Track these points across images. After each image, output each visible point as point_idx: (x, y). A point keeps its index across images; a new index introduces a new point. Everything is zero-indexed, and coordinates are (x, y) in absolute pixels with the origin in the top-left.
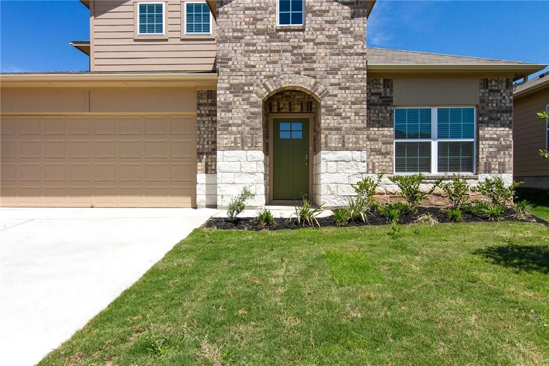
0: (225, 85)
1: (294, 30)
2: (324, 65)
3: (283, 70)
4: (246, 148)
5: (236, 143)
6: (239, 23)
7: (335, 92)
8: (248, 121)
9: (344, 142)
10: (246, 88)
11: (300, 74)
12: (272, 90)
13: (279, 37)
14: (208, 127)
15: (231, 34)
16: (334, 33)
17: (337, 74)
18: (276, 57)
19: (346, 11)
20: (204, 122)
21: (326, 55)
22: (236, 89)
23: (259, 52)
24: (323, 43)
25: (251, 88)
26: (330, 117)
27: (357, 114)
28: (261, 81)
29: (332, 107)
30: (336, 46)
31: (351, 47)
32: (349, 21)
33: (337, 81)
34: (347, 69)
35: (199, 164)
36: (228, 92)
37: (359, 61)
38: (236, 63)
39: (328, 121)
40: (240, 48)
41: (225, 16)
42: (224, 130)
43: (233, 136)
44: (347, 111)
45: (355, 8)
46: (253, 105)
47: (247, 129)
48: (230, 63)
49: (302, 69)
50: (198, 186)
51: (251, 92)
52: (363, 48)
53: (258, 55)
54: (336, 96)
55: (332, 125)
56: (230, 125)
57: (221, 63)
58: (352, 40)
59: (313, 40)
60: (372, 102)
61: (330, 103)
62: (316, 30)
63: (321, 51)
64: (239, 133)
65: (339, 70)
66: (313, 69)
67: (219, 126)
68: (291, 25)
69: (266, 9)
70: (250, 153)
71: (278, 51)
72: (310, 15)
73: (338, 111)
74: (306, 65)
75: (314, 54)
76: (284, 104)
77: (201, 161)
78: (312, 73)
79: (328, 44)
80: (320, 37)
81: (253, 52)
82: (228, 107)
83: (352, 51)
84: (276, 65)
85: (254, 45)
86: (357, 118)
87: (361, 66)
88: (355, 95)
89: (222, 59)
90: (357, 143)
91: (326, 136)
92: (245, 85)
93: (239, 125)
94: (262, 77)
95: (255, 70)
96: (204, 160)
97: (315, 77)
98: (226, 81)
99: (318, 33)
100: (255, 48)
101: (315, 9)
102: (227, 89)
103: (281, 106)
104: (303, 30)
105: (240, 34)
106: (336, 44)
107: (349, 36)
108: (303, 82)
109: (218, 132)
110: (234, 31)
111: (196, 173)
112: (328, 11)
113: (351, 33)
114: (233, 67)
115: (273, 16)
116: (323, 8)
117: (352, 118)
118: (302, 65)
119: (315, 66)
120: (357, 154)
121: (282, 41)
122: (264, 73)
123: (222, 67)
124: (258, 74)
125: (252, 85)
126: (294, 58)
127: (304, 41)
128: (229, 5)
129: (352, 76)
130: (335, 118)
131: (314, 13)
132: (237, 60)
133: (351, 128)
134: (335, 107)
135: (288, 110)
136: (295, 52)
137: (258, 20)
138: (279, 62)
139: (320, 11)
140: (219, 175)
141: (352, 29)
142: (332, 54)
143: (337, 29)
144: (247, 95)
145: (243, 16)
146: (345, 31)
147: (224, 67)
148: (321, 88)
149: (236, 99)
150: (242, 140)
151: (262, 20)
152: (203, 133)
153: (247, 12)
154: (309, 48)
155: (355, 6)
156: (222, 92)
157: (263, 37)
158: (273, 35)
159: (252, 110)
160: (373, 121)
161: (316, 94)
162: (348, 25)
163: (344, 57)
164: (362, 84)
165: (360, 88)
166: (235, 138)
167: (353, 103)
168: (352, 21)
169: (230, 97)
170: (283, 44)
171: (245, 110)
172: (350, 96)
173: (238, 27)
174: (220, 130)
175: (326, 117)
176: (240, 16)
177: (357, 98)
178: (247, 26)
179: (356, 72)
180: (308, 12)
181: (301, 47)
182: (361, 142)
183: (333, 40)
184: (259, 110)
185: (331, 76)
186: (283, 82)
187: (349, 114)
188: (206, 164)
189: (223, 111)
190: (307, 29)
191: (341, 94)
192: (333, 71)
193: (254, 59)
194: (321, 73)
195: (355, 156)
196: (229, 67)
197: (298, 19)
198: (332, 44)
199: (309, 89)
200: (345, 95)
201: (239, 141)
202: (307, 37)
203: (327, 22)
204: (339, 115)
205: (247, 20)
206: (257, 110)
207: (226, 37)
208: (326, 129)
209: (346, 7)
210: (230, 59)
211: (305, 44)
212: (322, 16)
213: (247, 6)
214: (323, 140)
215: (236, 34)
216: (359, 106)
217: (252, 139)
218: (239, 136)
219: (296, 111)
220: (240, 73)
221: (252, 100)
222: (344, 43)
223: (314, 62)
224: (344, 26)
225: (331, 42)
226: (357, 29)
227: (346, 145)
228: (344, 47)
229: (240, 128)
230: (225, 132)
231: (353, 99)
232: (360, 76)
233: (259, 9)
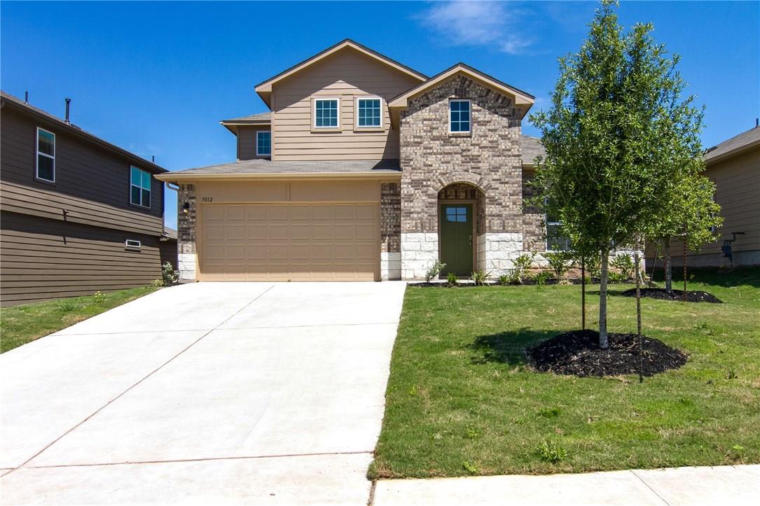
0: (407, 181)
1: (463, 137)
2: (487, 165)
3: (454, 168)
4: (425, 231)
5: (416, 227)
6: (418, 131)
7: (497, 186)
8: (426, 209)
9: (504, 226)
10: (425, 183)
11: (468, 171)
12: (446, 185)
13: (451, 142)
14: (390, 214)
15: (412, 140)
16: (495, 139)
17: (498, 171)
18: (448, 158)
19: (505, 121)
20: (387, 209)
21: (489, 156)
22: (416, 184)
23: (435, 154)
24: (487, 147)
25: (429, 183)
26: (493, 206)
27: (514, 203)
28: (437, 177)
29: (494, 198)
30: (497, 150)
31: (509, 150)
32: (507, 130)
33: (498, 177)
34: (506, 167)
35: (383, 244)
36: (410, 186)
37: (516, 161)
38: (416, 163)
39: (491, 209)
40: (419, 150)
41: (408, 125)
42: (407, 216)
43: (414, 222)
44: (507, 201)
45: (512, 119)
46: (430, 196)
47: (426, 215)
48: (412, 163)
49: (470, 168)
50: (382, 263)
51: (429, 186)
52: (518, 150)
53: (434, 156)
54: (497, 189)
55: (494, 213)
56: (412, 213)
57: (404, 163)
58: (510, 144)
59: (478, 145)
60: (527, 193)
61: (493, 194)
62: (481, 136)
63: (485, 153)
64: (419, 219)
65: (500, 168)
66: (479, 168)
67: (403, 214)
68: (460, 132)
69: (440, 120)
70: (428, 235)
71: (450, 154)
72: (476, 125)
73: (499, 201)
74: (473, 164)
75: (479, 156)
76: (451, 192)
77: (384, 242)
78: (478, 171)
79: (490, 147)
80: (484, 142)
81: (430, 154)
82: (410, 198)
83: (510, 153)
84: (449, 165)
85: (431, 148)
86: (514, 206)
87: (518, 165)
88: (513, 188)
89: (405, 160)
90: (515, 226)
91: (490, 221)
92: (424, 180)
93: (419, 213)
94: (438, 174)
95: (432, 168)
96: (386, 241)
97: (480, 174)
98: (408, 177)
99: (482, 139)
100: (431, 151)
101: (479, 120)
102: (409, 183)
103: (448, 193)
104: (470, 137)
105: (419, 140)
106: (497, 147)
107: (507, 141)
108: (471, 178)
109: (402, 219)
110: (415, 137)
111: (381, 252)
112: (490, 122)
113: (509, 139)
114: (414, 166)
115: (446, 125)
116: (486, 119)
117: (511, 206)
118: (469, 164)
119: (480, 165)
120: (515, 236)
121: (453, 145)
122: (439, 171)
123: (405, 166)
124: (434, 171)
125: (429, 180)
126: (463, 159)
127: (472, 145)
128: (411, 116)
129: (510, 174)
130: (497, 206)
131: (479, 123)
132: (417, 160)
133: (511, 215)
134: (497, 198)
135: (454, 197)
136: (464, 154)
137: (434, 128)
138: (452, 162)
139: (483, 121)
140: (403, 253)
141: (510, 136)
142: (494, 156)
143: (497, 136)
144: (425, 189)
145: (422, 126)
146: (504, 137)
147: (407, 166)
148: (485, 183)
149: (416, 191)
150: (422, 225)
151: (437, 128)
152: (386, 218)
153: (425, 122)
154: (475, 151)
155: (512, 117)
156: (405, 186)
157: (438, 142)
158: (446, 140)
159: (430, 200)
160: (528, 208)
161: (482, 187)
162: (506, 133)
163: (504, 158)
164: (518, 179)
165: (517, 183)
166: (416, 223)
167: (511, 195)
168: (510, 129)
169: (412, 190)
170: (454, 147)
171: (423, 201)
172: (508, 189)
173: (418, 134)
174: (403, 216)
175: (490, 206)
176: (419, 125)
177: (514, 191)
178: (425, 134)
179: (513, 170)
180: (474, 122)
181: (469, 150)
182: (518, 226)
183: (495, 145)
184: (435, 200)
185: (493, 173)
186: (454, 178)
187: (508, 204)
188: (389, 244)
189: (406, 201)
190: (473, 136)
191: (502, 187)
192: (495, 169)
193: (431, 159)
194: (486, 171)
195: (513, 237)
196: (411, 166)
197: (466, 127)
198: (494, 147)
199: (476, 183)
200: (505, 188)
201: (419, 225)
202: (474, 142)
203: (489, 130)
204: (500, 204)
205: (425, 128)
206: (433, 200)
207: (408, 142)
208: (489, 216)
209: (504, 119)
210: (412, 160)
211: (472, 147)
212: (486, 125)
213: (425, 117)
214: (487, 225)
215: (416, 140)
216: (516, 197)
217: (430, 224)
218: (419, 221)
219: (461, 197)
220: (419, 171)
221: (429, 192)
222: (503, 147)
223: (480, 162)
224: (503, 133)
225: (493, 146)
226: (513, 136)
227: (506, 228)
228: (503, 150)
229: (420, 215)
230: (408, 218)
231: (511, 192)
232: (516, 173)
233: (435, 120)
